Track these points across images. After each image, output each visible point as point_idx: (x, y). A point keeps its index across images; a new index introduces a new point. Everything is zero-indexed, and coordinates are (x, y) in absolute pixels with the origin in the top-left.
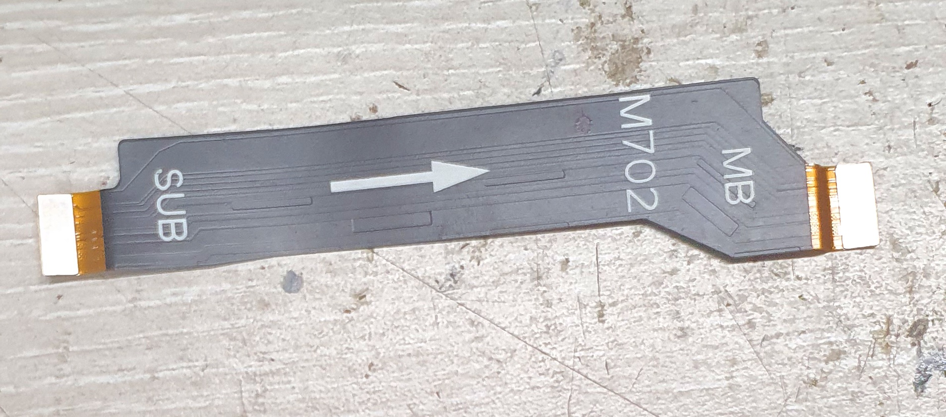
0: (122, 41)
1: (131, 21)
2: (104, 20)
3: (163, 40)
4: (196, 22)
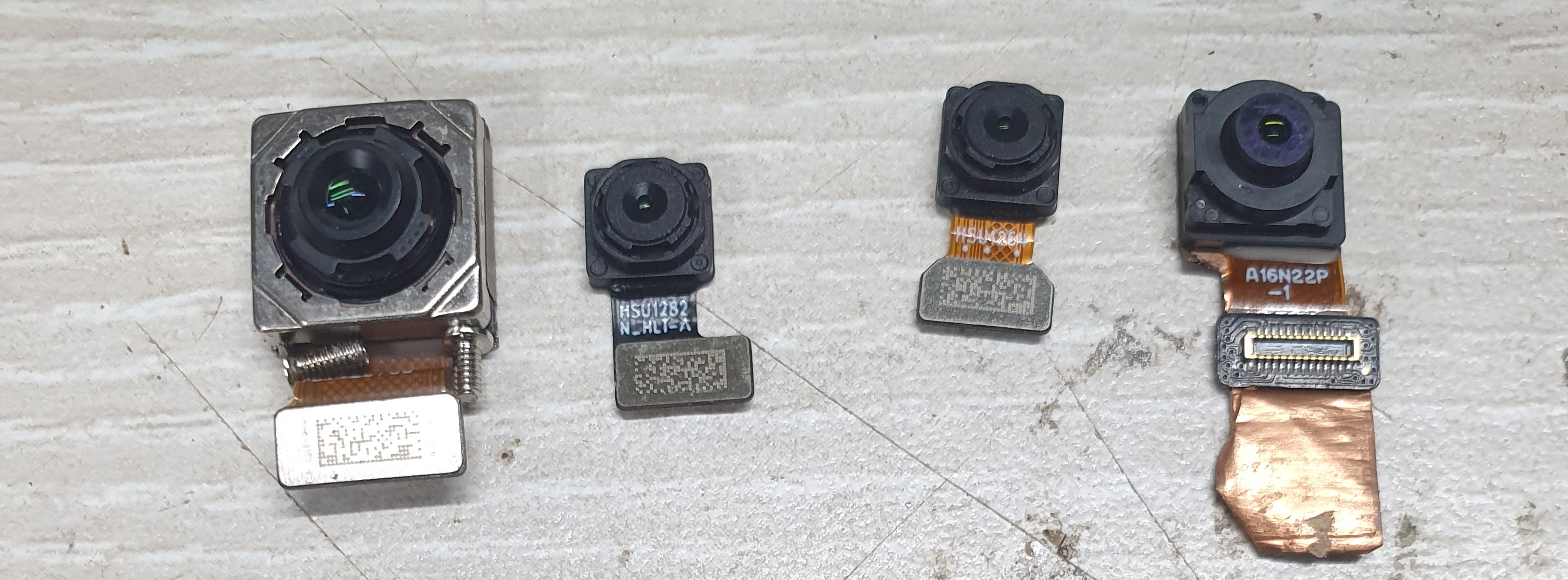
0: (574, 96)
1: (603, 48)
2: (532, 43)
3: (682, 97)
4: (769, 57)
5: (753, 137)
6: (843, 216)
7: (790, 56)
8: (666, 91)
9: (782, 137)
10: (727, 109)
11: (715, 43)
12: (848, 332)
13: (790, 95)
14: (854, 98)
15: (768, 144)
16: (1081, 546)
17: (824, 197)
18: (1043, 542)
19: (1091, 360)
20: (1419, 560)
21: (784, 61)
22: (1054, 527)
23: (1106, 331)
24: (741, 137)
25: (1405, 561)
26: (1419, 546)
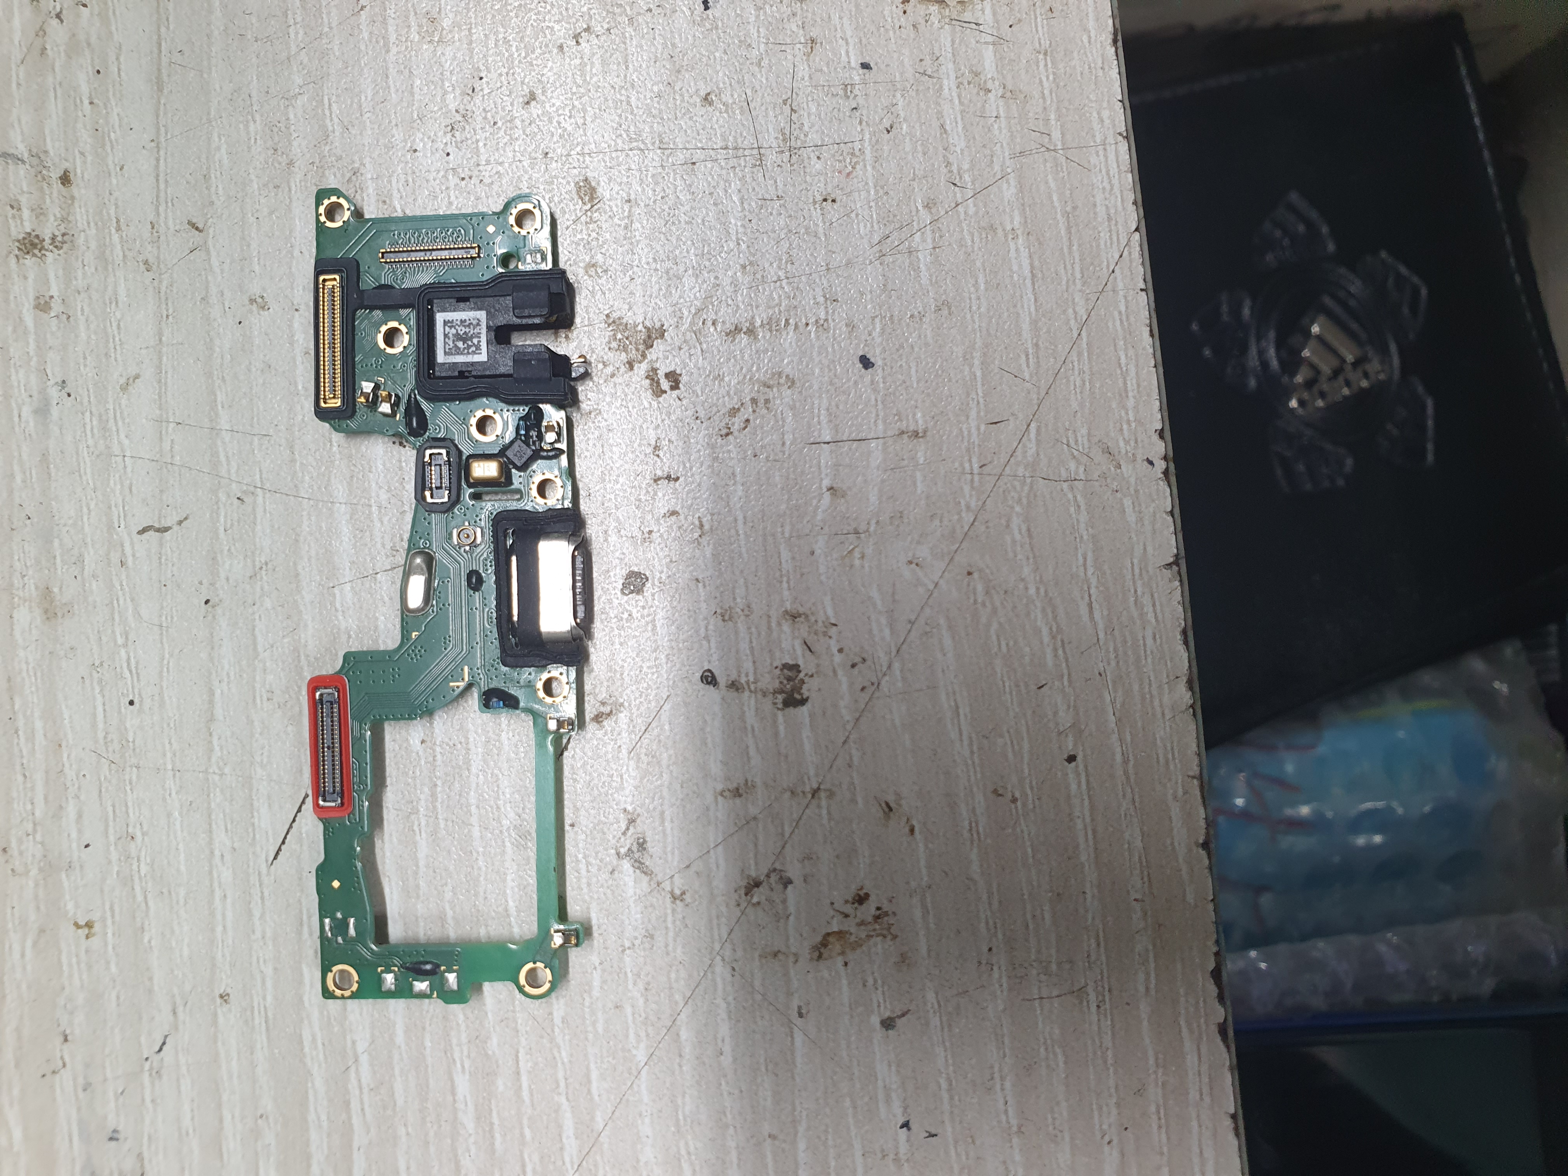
5: (518, 1073)
6: (564, 1020)
7: (465, 1053)
8: (492, 1124)
9: (517, 1056)
10: (501, 1088)
11: (460, 1096)
12: (633, 1014)
13: (490, 1052)
14: (490, 1015)
15: (521, 1064)
16: (753, 874)
17: (553, 1031)
18: (752, 897)
19: (645, 873)
20: (751, 679)
21: (469, 1056)
22: (743, 892)
23: (626, 865)
24: (519, 1080)
25: (752, 687)
26: (743, 680)
